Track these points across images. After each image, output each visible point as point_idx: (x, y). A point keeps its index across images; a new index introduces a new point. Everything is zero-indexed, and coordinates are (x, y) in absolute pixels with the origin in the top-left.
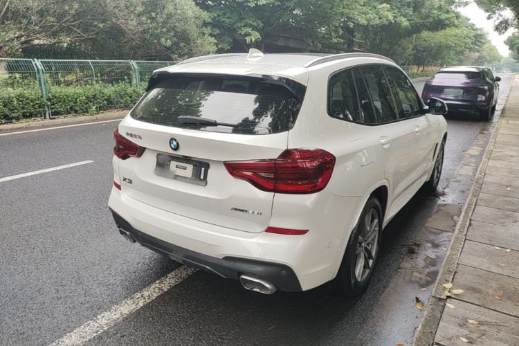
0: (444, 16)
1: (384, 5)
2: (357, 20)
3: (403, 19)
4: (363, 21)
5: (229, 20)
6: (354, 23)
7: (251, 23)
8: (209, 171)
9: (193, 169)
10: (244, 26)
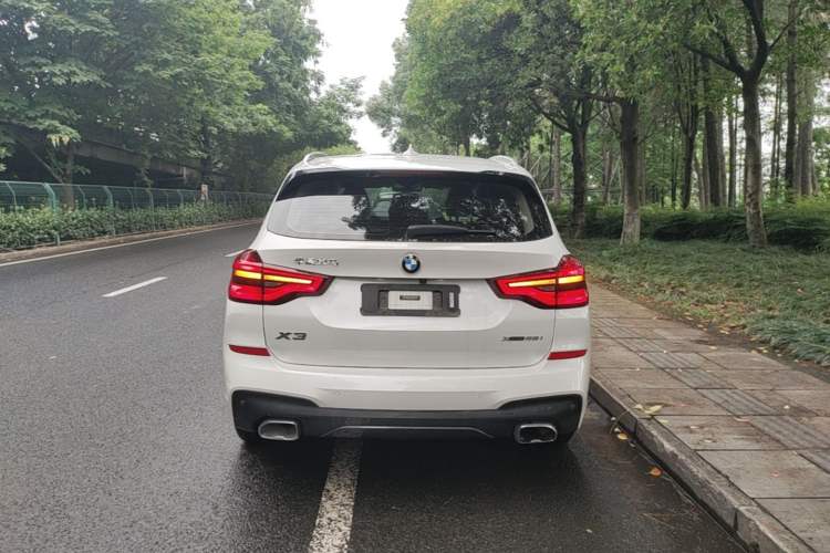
0: (335, 129)
1: (260, 106)
2: (222, 124)
3: (285, 129)
4: (230, 125)
5: (10, 105)
6: (218, 127)
7: (57, 111)
8: (460, 295)
9: (434, 297)
10: (42, 117)
